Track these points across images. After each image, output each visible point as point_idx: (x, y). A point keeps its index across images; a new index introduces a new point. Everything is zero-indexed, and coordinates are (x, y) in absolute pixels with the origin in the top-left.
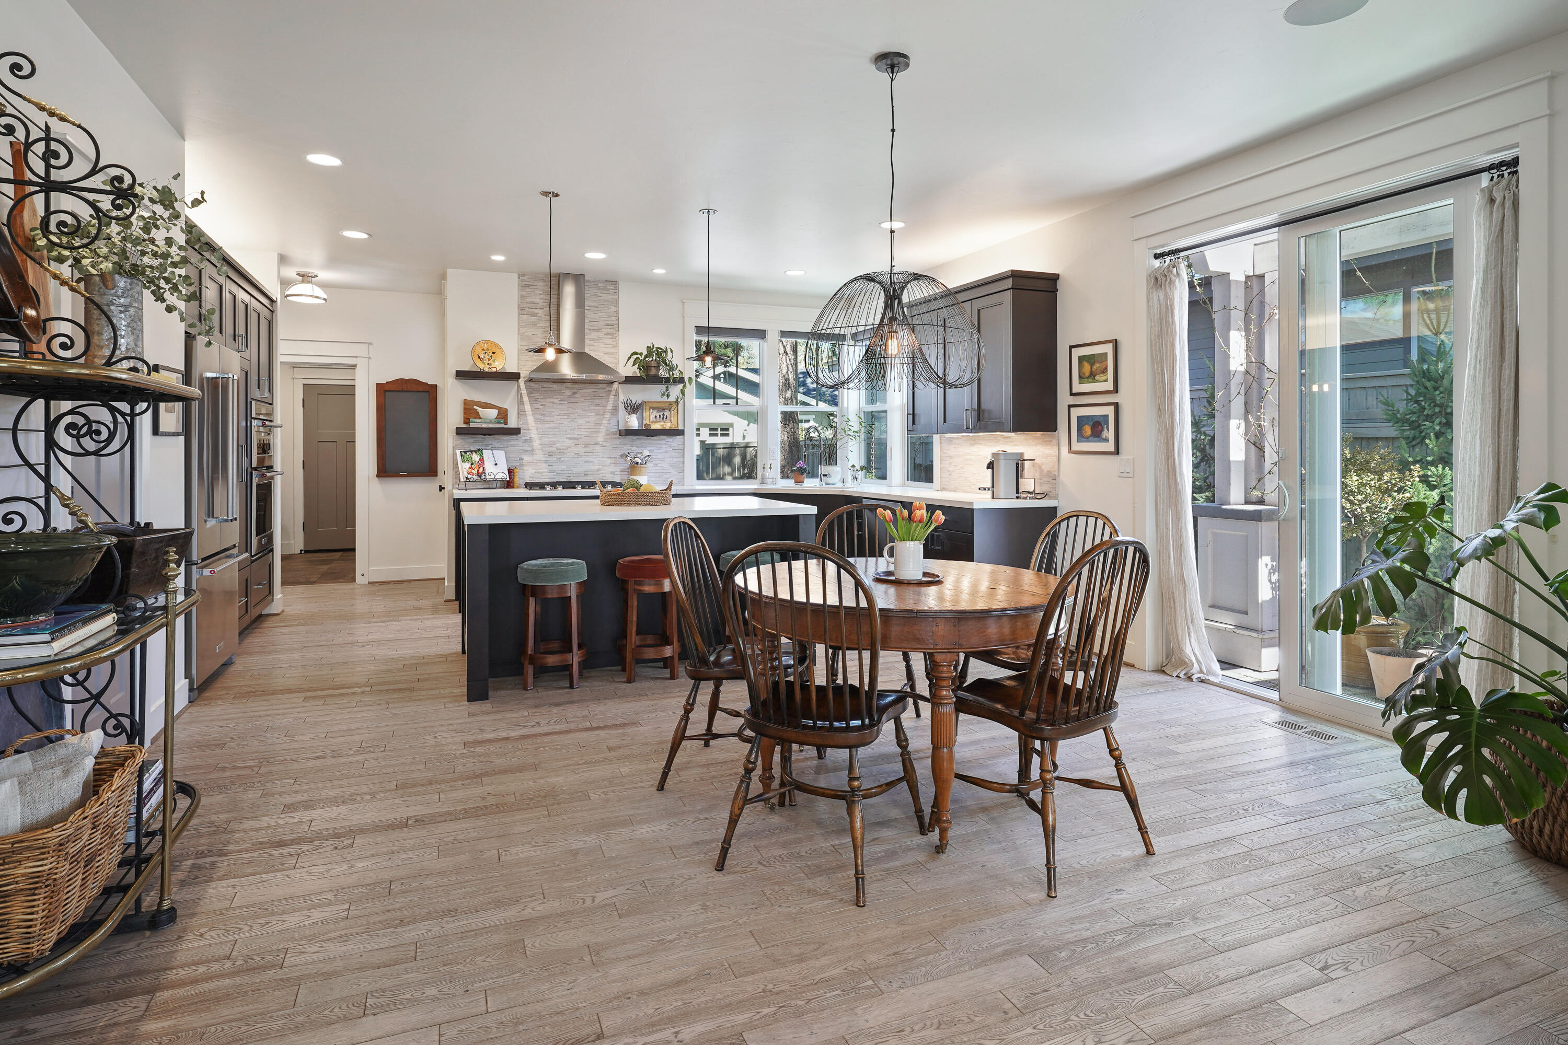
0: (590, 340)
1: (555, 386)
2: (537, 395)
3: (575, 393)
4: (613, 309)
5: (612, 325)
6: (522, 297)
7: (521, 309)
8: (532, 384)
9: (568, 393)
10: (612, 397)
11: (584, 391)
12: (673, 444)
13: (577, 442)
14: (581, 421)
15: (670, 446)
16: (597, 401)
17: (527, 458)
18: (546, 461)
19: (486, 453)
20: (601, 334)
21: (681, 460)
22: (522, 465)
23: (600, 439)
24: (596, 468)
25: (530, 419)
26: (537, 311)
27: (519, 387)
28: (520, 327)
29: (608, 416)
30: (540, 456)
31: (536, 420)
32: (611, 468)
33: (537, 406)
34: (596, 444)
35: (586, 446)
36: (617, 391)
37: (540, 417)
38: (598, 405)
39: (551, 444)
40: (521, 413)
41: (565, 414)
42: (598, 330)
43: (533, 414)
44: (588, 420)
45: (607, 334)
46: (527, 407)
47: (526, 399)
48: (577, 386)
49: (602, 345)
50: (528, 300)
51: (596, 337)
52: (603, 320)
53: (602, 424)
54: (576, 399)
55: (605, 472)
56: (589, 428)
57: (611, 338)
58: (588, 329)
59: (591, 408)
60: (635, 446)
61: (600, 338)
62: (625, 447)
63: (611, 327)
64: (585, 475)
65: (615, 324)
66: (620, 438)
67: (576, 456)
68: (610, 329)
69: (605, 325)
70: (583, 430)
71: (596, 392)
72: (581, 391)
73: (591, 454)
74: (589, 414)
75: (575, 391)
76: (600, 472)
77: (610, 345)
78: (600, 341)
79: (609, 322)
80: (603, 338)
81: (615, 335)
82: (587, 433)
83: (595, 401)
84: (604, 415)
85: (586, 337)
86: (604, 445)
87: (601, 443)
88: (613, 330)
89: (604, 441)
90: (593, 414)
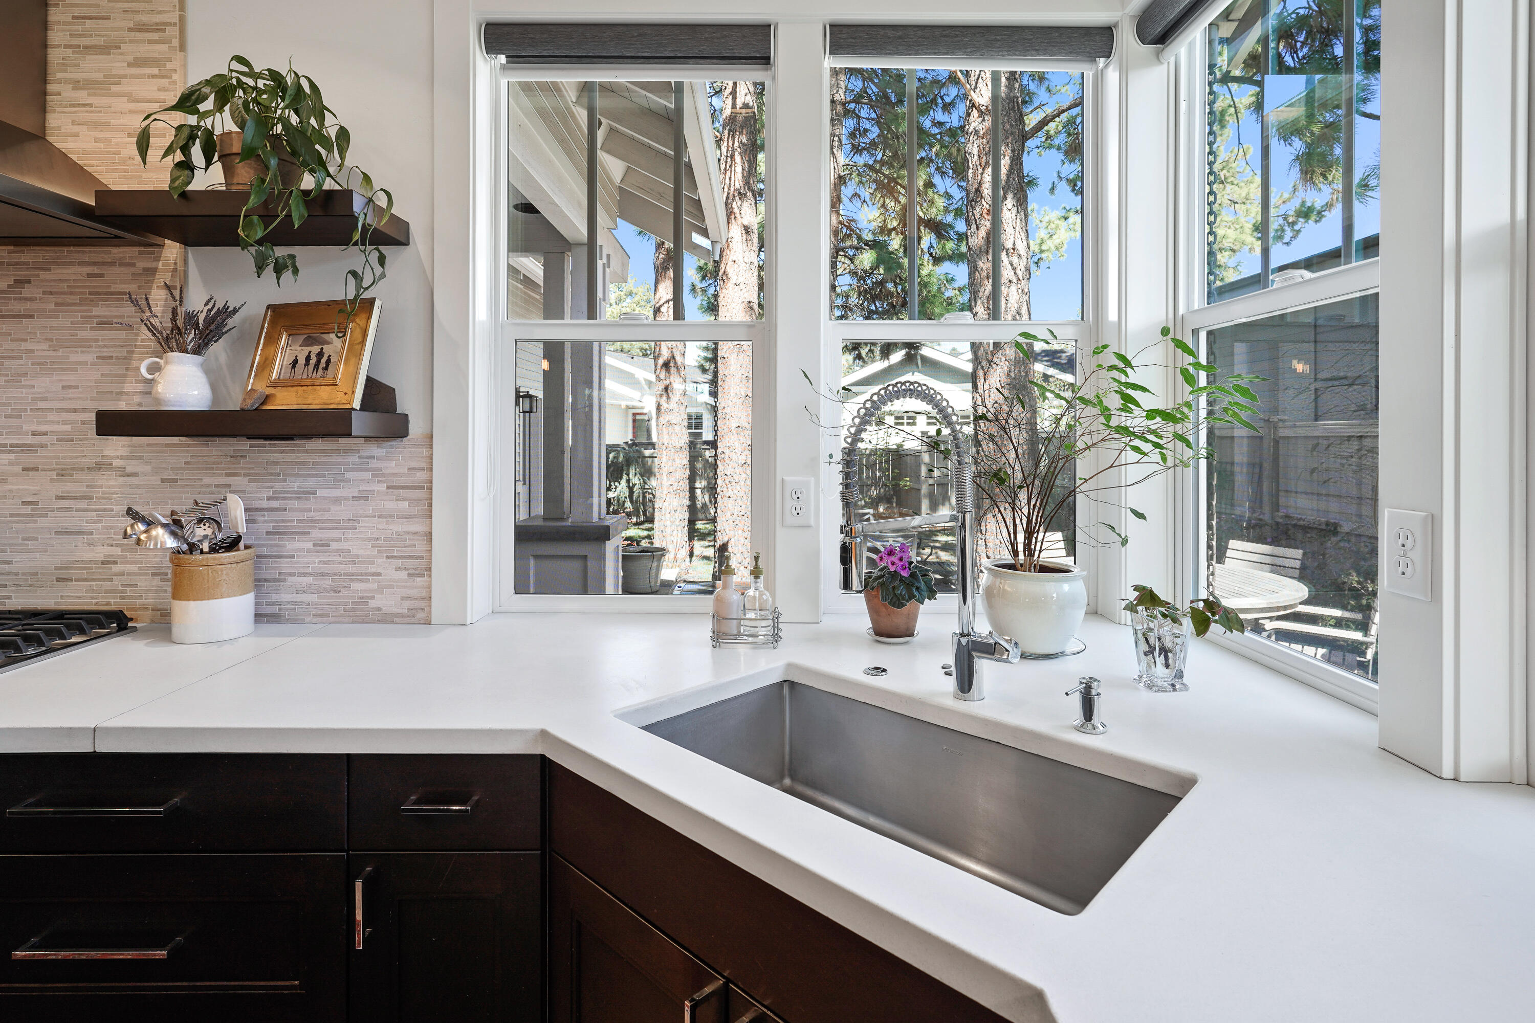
0: (77, 85)
3: (21, 282)
5: (159, 28)
11: (58, 272)
12: (390, 468)
13: (29, 459)
14: (44, 384)
15: (378, 475)
16: (100, 310)
20: (116, 64)
24: (100, 553)
34: (99, 467)
35: (63, 473)
36: (178, 273)
38: (105, 324)
42: (106, 49)
44: (71, 378)
45: (138, 62)
48: (30, 256)
49: (122, 104)
51: (99, 76)
52: (126, 12)
53: (122, 393)
54: (29, 305)
55: (134, 568)
56: (75, 411)
57: (154, 77)
58: (66, 47)
59: (82, 334)
60: (245, 475)
61: (117, 80)
62: (207, 481)
63: (155, 36)
64: (58, 580)
65: (169, 24)
66: (189, 446)
67: (28, 510)
68: (150, 42)
69: (130, 30)
70: (52, 417)
71: (102, 276)
72: (44, 275)
73: (83, 504)
74: (73, 358)
75: (23, 273)
76: (115, 569)
77: (149, 101)
78: (115, 88)
79: (145, 18)
80: (125, 76)
81: (169, 66)
82: (68, 428)
83: (96, 311)
84: (126, 360)
85: (59, 75)
86: (129, 469)
87: (117, 463)
88: (164, 47)
89: (127, 458)
90: (90, 358)
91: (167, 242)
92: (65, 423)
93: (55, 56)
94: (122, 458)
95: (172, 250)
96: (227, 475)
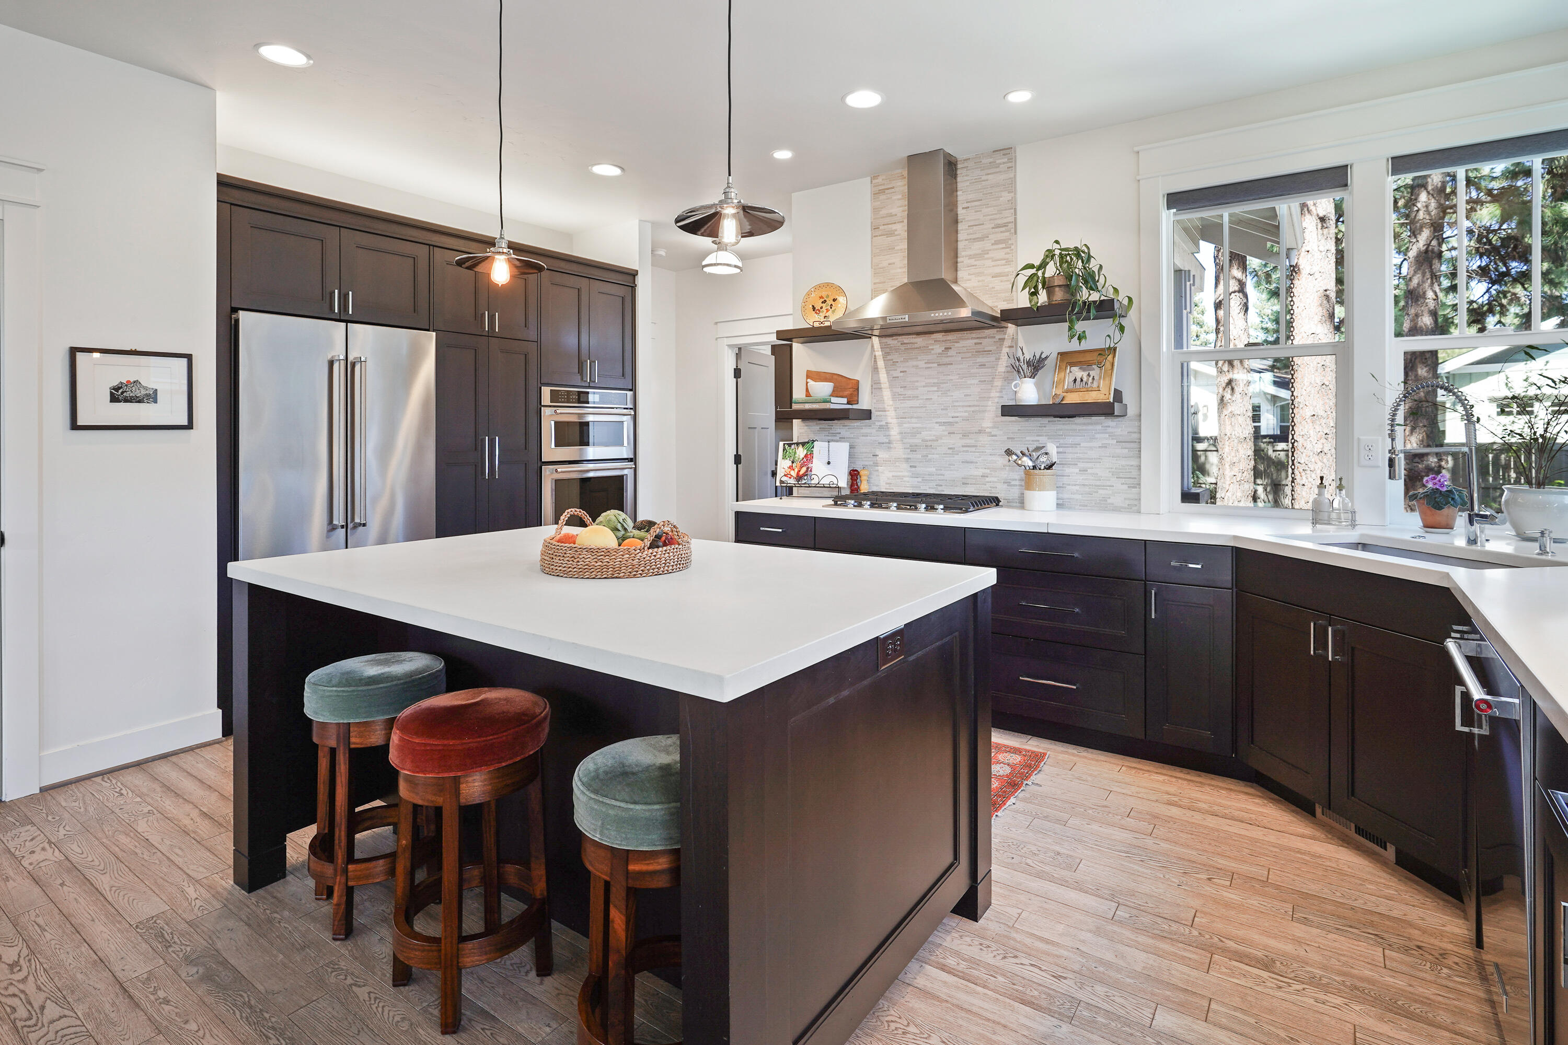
0: (970, 257)
1: (920, 341)
2: (895, 357)
3: (947, 349)
4: (1006, 196)
5: (1005, 225)
6: (875, 210)
7: (875, 228)
8: (889, 341)
9: (938, 349)
10: (1005, 350)
12: (1118, 431)
13: (951, 429)
14: (957, 394)
15: (1112, 435)
16: (980, 360)
17: (882, 455)
18: (907, 460)
19: (820, 448)
20: (987, 244)
21: (1134, 462)
22: (876, 464)
23: (987, 424)
24: (980, 472)
25: (887, 394)
26: (894, 227)
27: (873, 346)
28: (874, 255)
29: (998, 383)
30: (899, 451)
31: (895, 396)
32: (1004, 474)
33: (896, 374)
34: (980, 432)
35: (965, 435)
36: (1015, 340)
37: (899, 390)
38: (982, 365)
39: (915, 433)
40: (876, 386)
41: (934, 385)
42: (983, 239)
43: (891, 387)
44: (968, 392)
45: (997, 243)
46: (883, 376)
47: (881, 363)
48: (952, 336)
49: (989, 263)
50: (884, 212)
51: (980, 252)
52: (991, 220)
53: (990, 398)
54: (950, 359)
55: (995, 479)
56: (970, 406)
57: (1003, 248)
58: (966, 240)
59: (972, 371)
60: (1046, 436)
61: (986, 252)
62: (1028, 438)
63: (1003, 229)
64: (963, 484)
65: (1010, 223)
66: (1020, 422)
67: (950, 451)
68: (1001, 232)
69: (993, 228)
70: (960, 409)
71: (981, 343)
72: (957, 345)
73: (973, 449)
74: (969, 382)
75: (948, 345)
76: (987, 479)
77: (1002, 260)
78: (986, 256)
79: (1000, 222)
80: (990, 250)
81: (1010, 242)
82: (966, 414)
83: (979, 360)
84: (992, 381)
85: (963, 254)
86: (993, 433)
87: (988, 430)
88: (1007, 234)
89: (992, 428)
90: (976, 382)
91: (1010, 325)
92: (966, 412)
93: (961, 245)
94: (990, 428)
95: (1011, 328)
96: (1038, 436)
